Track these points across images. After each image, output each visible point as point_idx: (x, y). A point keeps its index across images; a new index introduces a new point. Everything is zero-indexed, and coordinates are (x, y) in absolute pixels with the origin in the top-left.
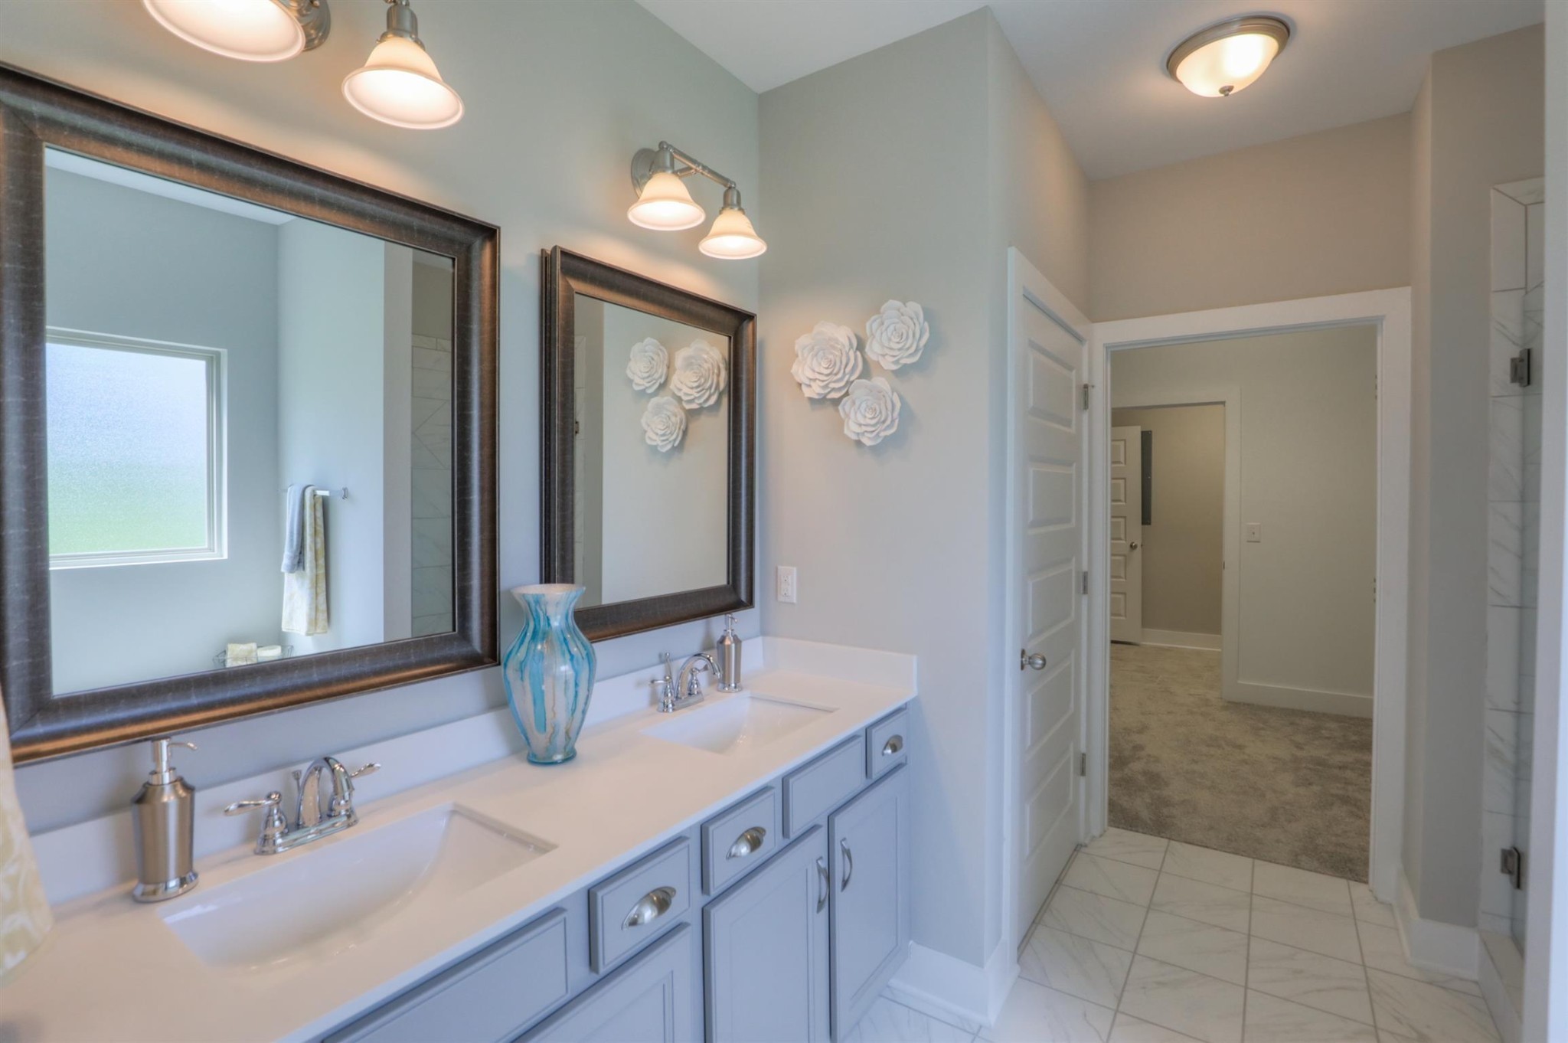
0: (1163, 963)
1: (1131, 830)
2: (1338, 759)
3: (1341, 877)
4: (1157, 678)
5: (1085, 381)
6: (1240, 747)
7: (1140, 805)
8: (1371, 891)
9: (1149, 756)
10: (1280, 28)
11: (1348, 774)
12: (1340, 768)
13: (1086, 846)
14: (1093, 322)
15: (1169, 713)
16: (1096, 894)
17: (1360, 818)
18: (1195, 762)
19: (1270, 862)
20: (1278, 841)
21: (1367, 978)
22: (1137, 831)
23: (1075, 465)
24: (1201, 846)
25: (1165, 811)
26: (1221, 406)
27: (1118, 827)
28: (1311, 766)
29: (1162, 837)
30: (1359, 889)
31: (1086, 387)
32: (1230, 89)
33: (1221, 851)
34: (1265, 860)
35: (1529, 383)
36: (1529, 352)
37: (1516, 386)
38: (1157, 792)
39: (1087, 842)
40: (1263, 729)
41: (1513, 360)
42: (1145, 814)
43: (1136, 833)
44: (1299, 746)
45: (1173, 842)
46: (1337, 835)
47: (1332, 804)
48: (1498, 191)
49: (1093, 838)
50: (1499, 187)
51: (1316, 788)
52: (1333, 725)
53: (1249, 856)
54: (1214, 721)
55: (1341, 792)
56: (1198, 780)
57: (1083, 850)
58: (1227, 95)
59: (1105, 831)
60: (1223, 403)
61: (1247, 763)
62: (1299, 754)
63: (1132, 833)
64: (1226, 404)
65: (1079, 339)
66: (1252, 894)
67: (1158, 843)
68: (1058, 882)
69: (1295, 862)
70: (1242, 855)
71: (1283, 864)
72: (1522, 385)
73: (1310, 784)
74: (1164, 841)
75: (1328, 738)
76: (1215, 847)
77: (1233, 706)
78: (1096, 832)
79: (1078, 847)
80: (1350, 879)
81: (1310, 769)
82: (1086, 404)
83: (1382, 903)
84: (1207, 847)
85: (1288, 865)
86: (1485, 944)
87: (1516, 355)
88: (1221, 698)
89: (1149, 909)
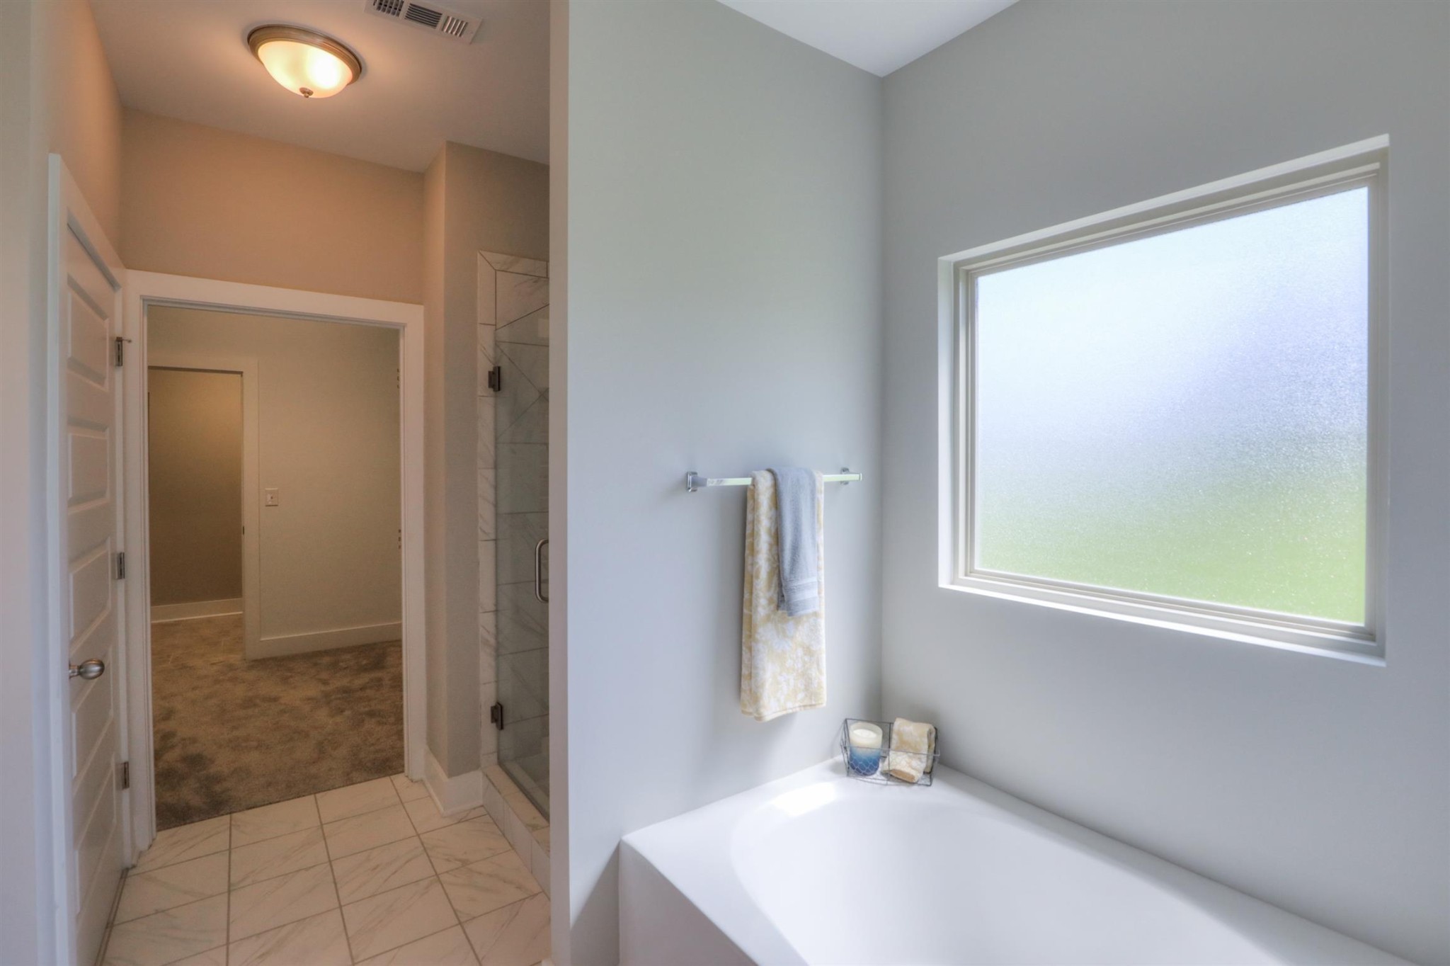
0: (258, 935)
1: (185, 824)
2: (359, 682)
3: (384, 776)
4: (169, 656)
5: (118, 333)
6: (275, 699)
7: (189, 794)
8: (407, 777)
9: (184, 739)
10: (357, 65)
11: (369, 692)
12: (361, 689)
13: (134, 867)
14: (128, 268)
15: (193, 689)
16: (163, 911)
17: (386, 724)
18: (234, 728)
19: (329, 790)
20: (330, 770)
21: (422, 844)
22: (192, 822)
23: (108, 430)
24: (264, 805)
25: (218, 788)
26: (239, 376)
27: (170, 828)
28: (339, 696)
29: (223, 815)
30: (399, 779)
31: (120, 340)
32: (310, 93)
33: (283, 801)
34: (325, 791)
35: (499, 389)
36: (499, 368)
37: (491, 391)
38: (205, 772)
39: (134, 862)
40: (291, 677)
41: (489, 372)
42: (196, 801)
43: (193, 825)
44: (325, 683)
45: (234, 815)
46: (373, 744)
47: (363, 721)
48: (482, 255)
49: (141, 854)
50: (483, 252)
51: (347, 713)
52: (348, 656)
53: (311, 794)
54: (244, 682)
55: (367, 709)
56: (244, 744)
57: (131, 873)
58: (307, 97)
59: (153, 840)
60: (241, 373)
61: (285, 712)
62: (328, 688)
63: (188, 826)
64: (244, 374)
65: (113, 283)
66: (322, 825)
67: (220, 822)
68: (110, 925)
69: (349, 781)
70: (304, 796)
71: (340, 787)
72: (495, 390)
73: (342, 712)
74: (227, 818)
75: (345, 668)
76: (277, 800)
77: (262, 663)
78: (142, 844)
79: (125, 873)
80: (391, 775)
81: (339, 699)
82: (119, 360)
83: (416, 782)
84: (271, 803)
85: (343, 786)
86: (487, 776)
87: (491, 370)
88: (245, 660)
89: (229, 892)
